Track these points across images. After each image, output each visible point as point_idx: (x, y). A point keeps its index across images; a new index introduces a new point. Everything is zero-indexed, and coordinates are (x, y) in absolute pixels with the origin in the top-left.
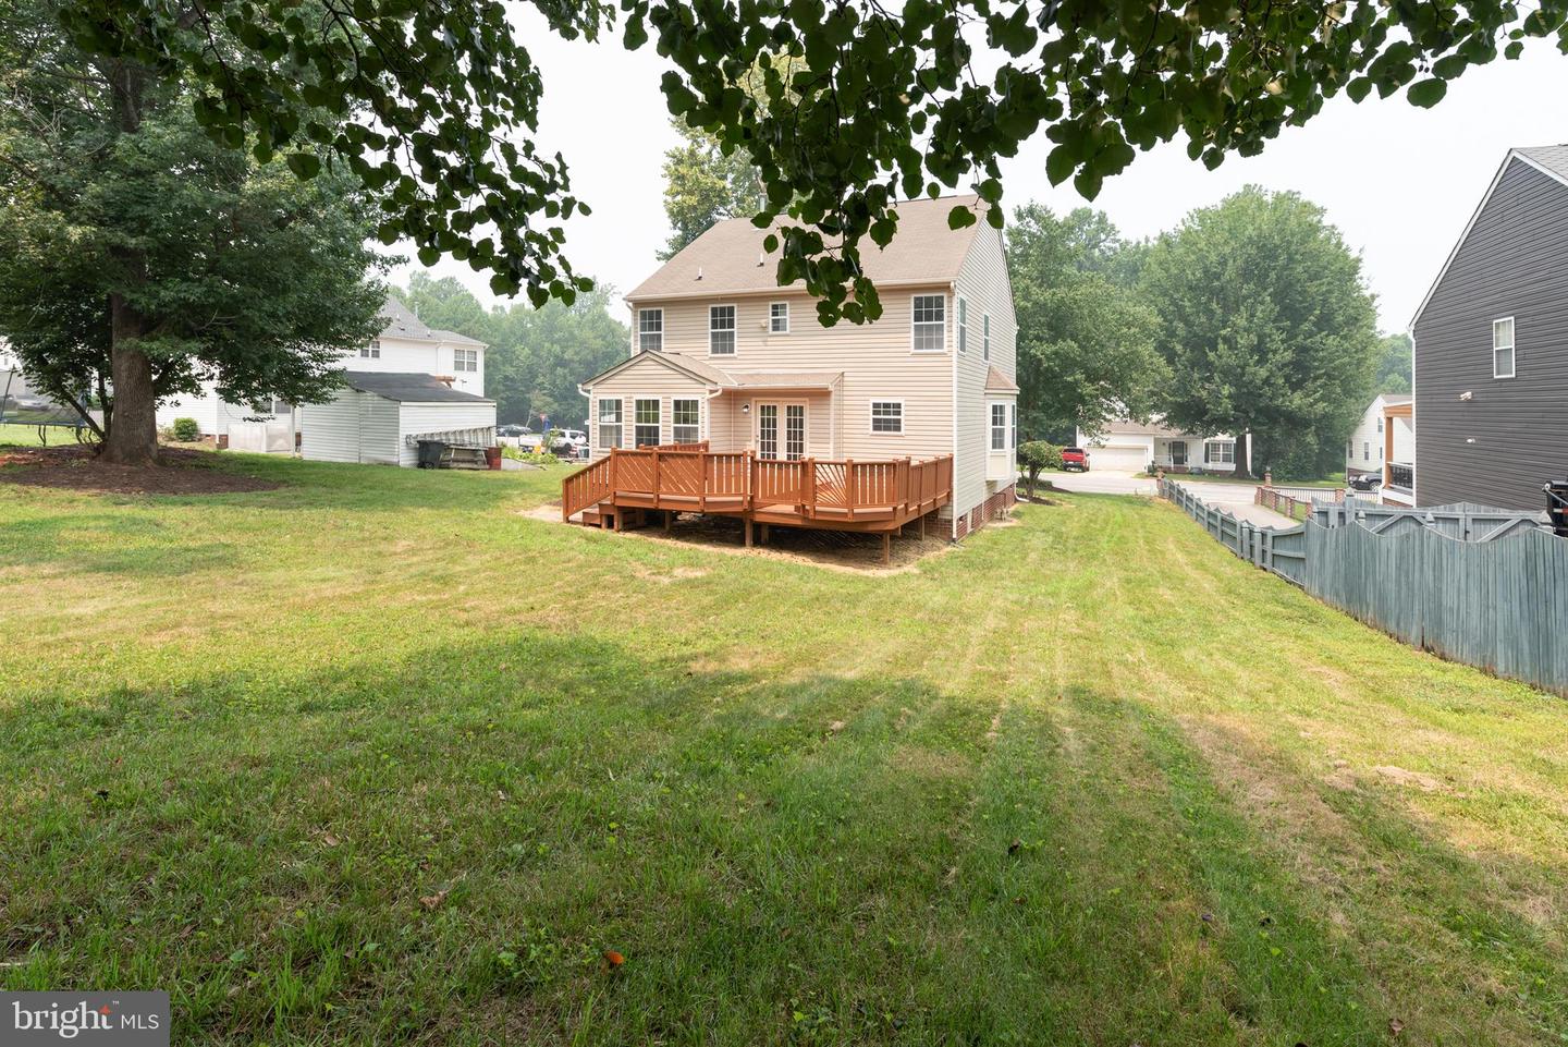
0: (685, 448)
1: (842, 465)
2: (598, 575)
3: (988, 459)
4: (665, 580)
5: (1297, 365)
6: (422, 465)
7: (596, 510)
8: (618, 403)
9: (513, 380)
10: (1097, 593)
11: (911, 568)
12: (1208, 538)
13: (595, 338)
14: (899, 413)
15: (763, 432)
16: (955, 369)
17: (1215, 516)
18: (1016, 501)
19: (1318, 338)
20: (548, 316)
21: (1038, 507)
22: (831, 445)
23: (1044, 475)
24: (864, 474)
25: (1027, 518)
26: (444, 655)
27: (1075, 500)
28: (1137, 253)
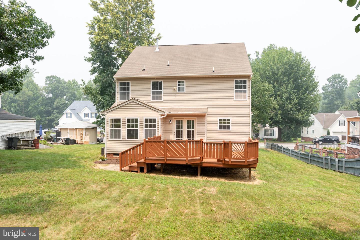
1: (243, 143)
5: (299, 104)
7: (135, 165)
8: (119, 120)
13: (29, 91)
14: (229, 123)
15: (177, 131)
16: (250, 107)
19: (305, 95)
22: (206, 135)
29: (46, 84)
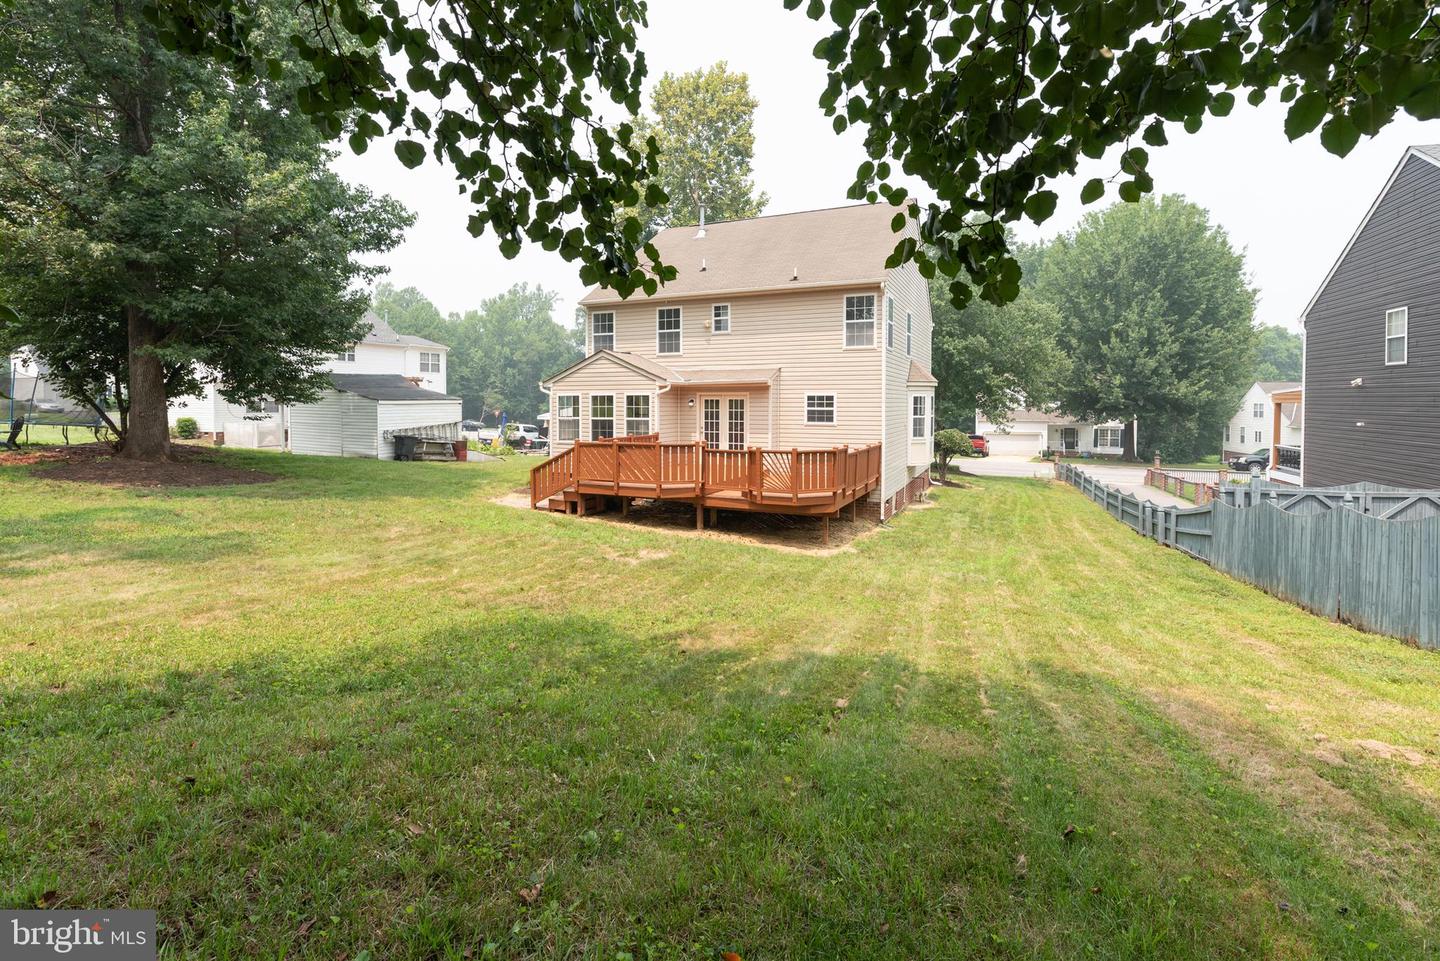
0: (638, 439)
1: (787, 453)
2: (572, 558)
3: (910, 447)
4: (634, 562)
5: (1183, 356)
6: (398, 457)
7: (561, 497)
8: (576, 399)
9: (468, 380)
10: (1022, 570)
11: (847, 548)
12: (1108, 516)
13: (540, 340)
14: (831, 405)
15: (706, 423)
16: (884, 364)
17: (1117, 497)
18: (930, 484)
19: (1203, 330)
20: (499, 322)
21: (951, 490)
22: (770, 436)
23: (956, 461)
24: (807, 462)
25: (942, 500)
26: (455, 635)
27: (983, 483)
28: (1031, 255)
29: (578, 324)
